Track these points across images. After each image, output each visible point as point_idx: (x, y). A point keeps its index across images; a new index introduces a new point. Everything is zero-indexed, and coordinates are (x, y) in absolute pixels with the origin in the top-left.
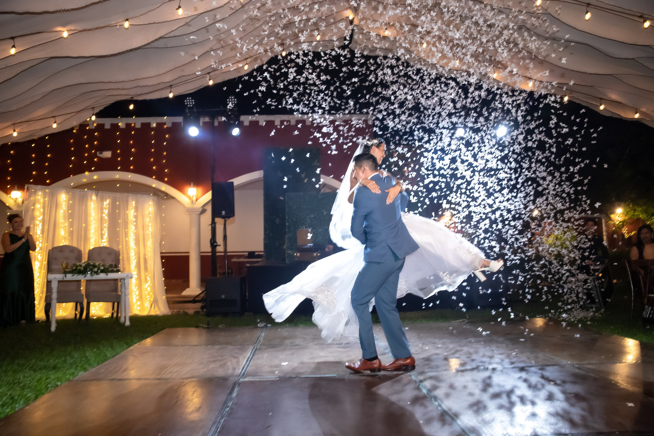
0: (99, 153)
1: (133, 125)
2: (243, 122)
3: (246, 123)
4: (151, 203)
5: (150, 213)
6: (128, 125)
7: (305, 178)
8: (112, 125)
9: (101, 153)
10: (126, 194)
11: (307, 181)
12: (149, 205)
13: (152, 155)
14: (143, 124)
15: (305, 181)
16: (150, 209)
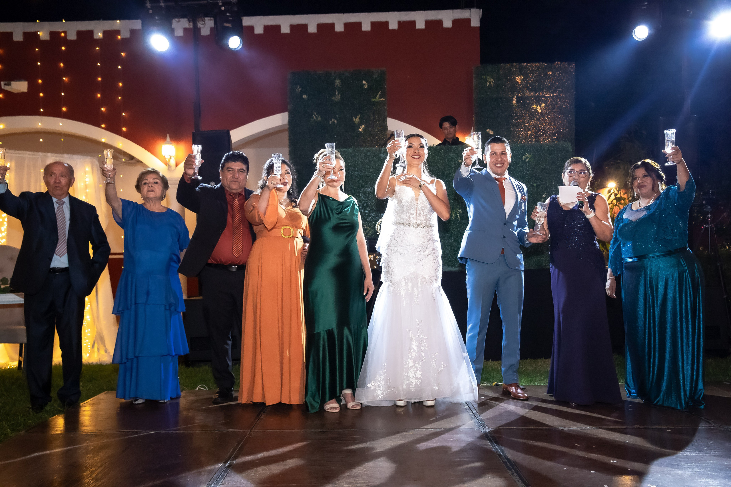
0: (5, 84)
1: (63, 34)
2: (251, 28)
3: (259, 30)
4: (88, 169)
5: (86, 187)
6: (54, 35)
7: (360, 124)
8: (25, 34)
9: (9, 84)
10: (41, 154)
11: (363, 129)
12: (85, 173)
13: (98, 87)
14: (79, 33)
15: (361, 130)
16: (87, 180)
